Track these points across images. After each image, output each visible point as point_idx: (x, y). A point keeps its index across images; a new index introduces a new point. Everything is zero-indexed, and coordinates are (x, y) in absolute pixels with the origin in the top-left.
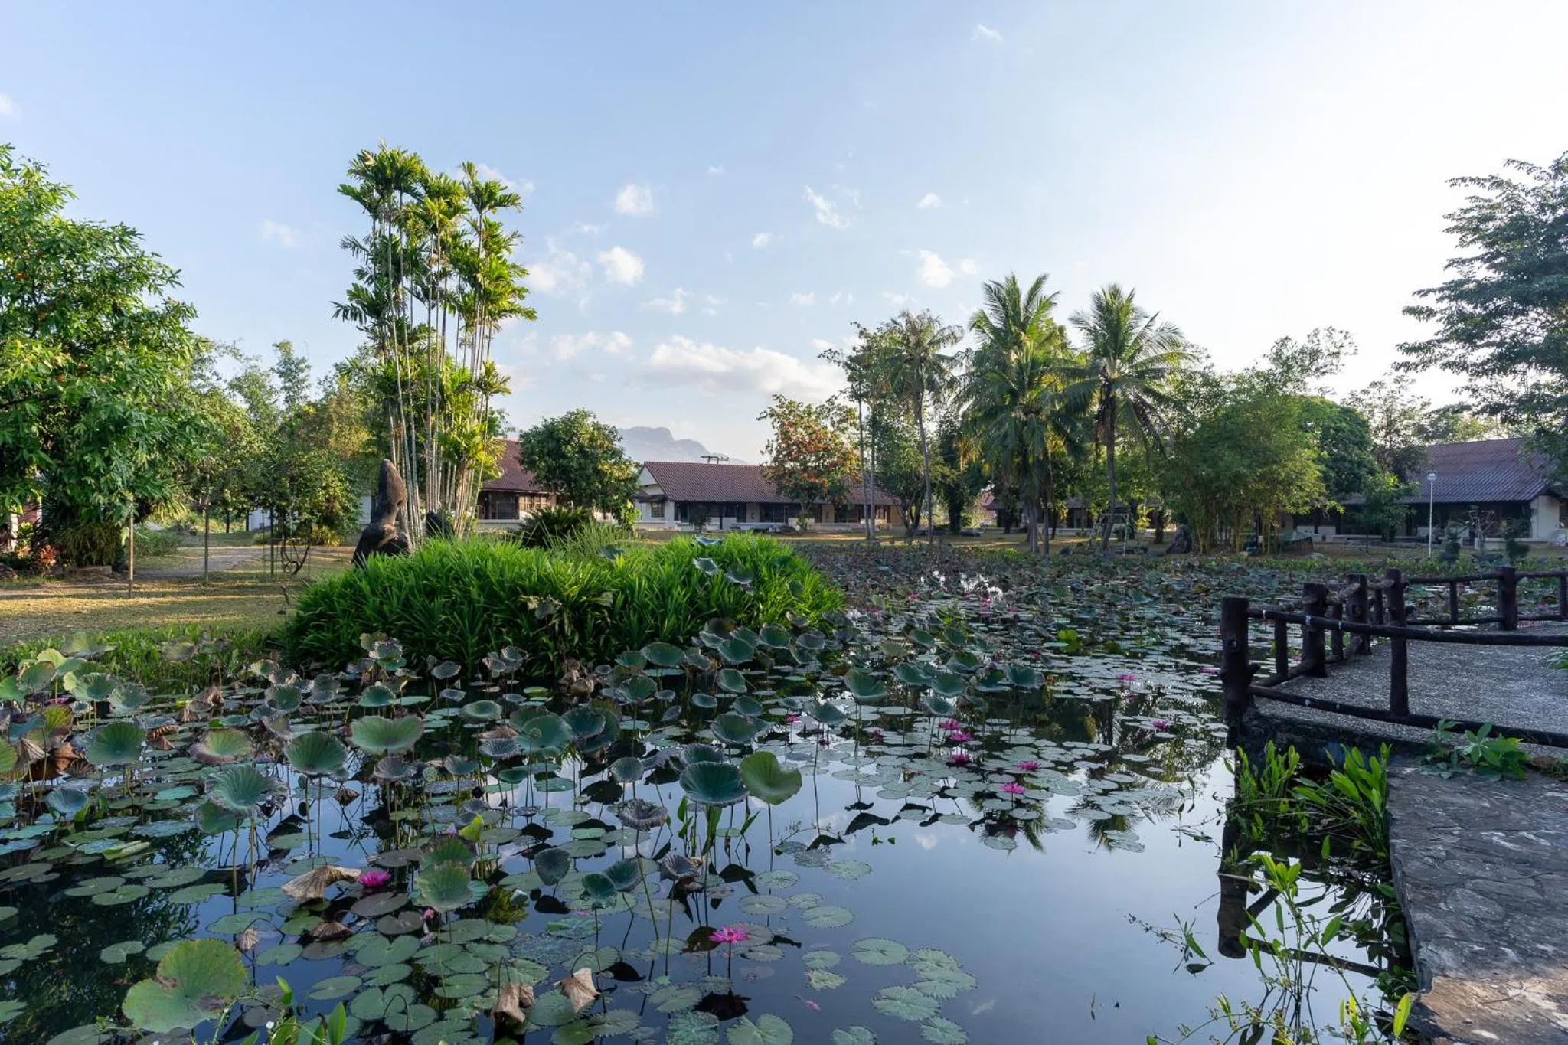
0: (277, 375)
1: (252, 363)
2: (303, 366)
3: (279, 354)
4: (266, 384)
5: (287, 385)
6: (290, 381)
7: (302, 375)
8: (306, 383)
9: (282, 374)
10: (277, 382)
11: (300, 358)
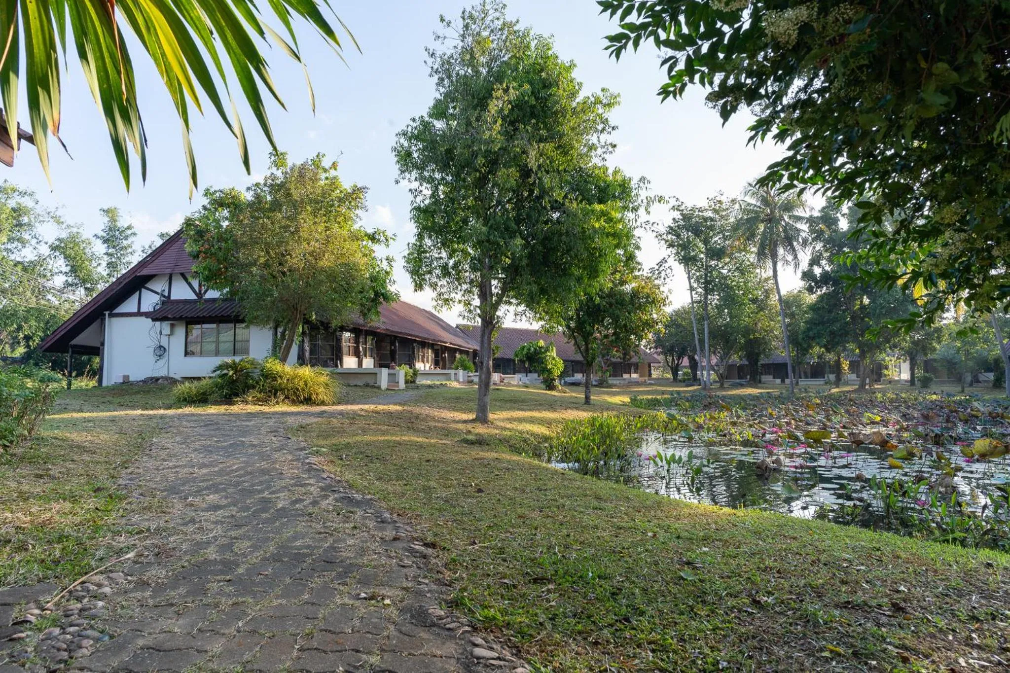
0: (99, 242)
1: (75, 230)
2: (129, 232)
3: (106, 219)
4: (87, 251)
5: (110, 251)
6: (114, 247)
7: (125, 243)
8: (130, 250)
9: (106, 241)
10: (100, 248)
11: (126, 226)
